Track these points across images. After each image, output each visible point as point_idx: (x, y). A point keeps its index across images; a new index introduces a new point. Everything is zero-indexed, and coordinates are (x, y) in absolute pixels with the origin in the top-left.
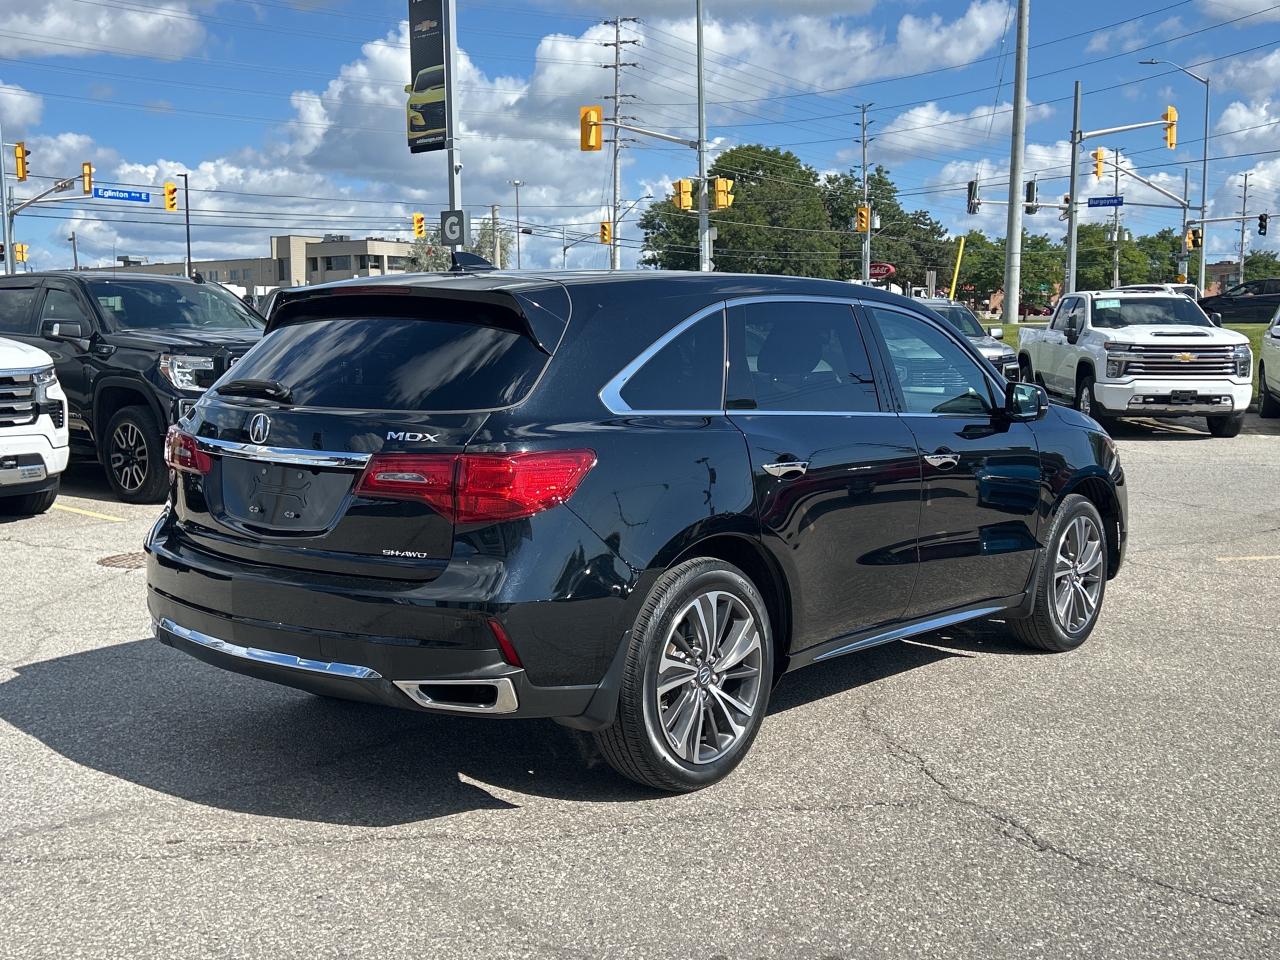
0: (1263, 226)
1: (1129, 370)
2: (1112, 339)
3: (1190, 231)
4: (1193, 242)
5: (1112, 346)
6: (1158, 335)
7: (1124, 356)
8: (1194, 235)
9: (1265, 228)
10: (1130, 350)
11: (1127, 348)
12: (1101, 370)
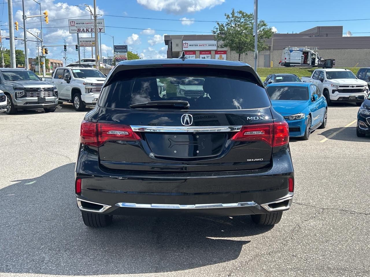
0: (65, 48)
1: (92, 91)
2: (86, 82)
3: (44, 49)
4: (45, 52)
5: (85, 84)
6: (98, 80)
7: (90, 87)
8: (45, 50)
9: (66, 49)
10: (92, 85)
11: (91, 84)
12: (83, 91)
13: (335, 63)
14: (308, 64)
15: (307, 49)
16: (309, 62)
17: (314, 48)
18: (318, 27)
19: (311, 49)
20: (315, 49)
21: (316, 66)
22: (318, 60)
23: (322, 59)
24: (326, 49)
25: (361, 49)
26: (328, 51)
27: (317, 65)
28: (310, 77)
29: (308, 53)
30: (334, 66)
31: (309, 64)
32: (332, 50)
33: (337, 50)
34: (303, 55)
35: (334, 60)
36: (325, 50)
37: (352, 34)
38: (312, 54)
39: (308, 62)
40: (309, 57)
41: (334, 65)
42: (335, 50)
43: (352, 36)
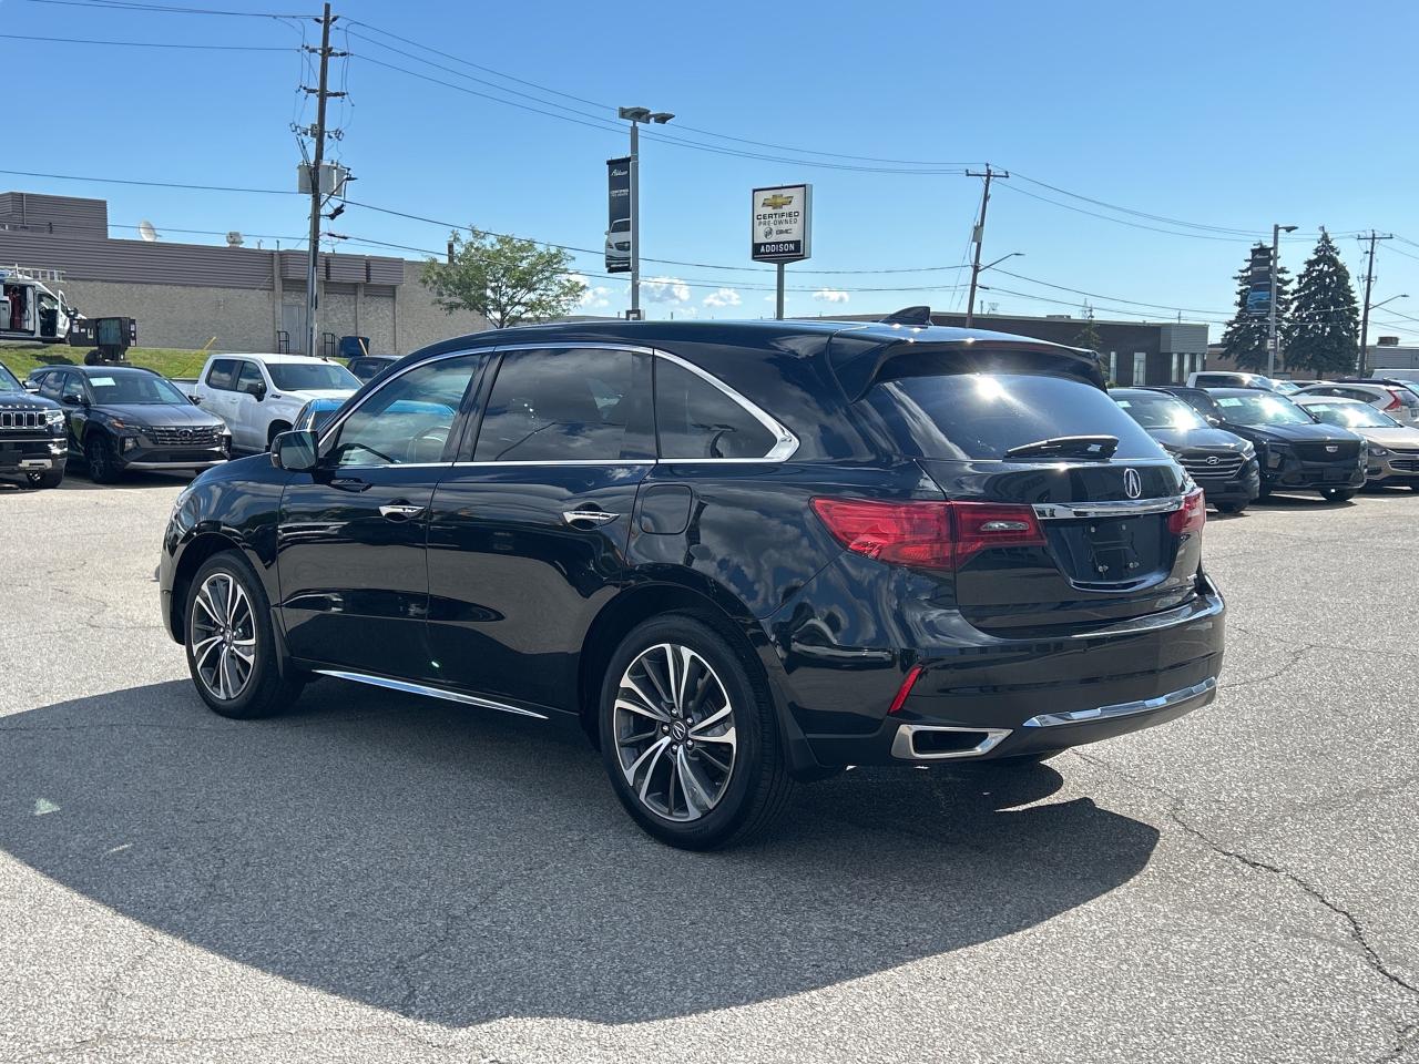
13: (135, 332)
14: (26, 331)
15: (20, 276)
16: (33, 323)
17: (48, 275)
18: (12, 193)
19: (36, 277)
20: (52, 278)
21: (61, 341)
22: (64, 317)
23: (80, 316)
24: (74, 279)
25: (198, 289)
26: (82, 287)
27: (63, 336)
28: (196, 382)
29: (23, 289)
30: (133, 343)
31: (33, 332)
32: (99, 284)
33: (117, 285)
34: (7, 298)
35: (133, 322)
36: (72, 282)
37: (157, 232)
38: (41, 297)
39: (30, 326)
40: (30, 307)
41: (134, 338)
42: (106, 285)
43: (158, 240)
